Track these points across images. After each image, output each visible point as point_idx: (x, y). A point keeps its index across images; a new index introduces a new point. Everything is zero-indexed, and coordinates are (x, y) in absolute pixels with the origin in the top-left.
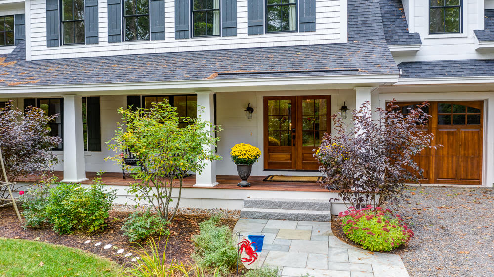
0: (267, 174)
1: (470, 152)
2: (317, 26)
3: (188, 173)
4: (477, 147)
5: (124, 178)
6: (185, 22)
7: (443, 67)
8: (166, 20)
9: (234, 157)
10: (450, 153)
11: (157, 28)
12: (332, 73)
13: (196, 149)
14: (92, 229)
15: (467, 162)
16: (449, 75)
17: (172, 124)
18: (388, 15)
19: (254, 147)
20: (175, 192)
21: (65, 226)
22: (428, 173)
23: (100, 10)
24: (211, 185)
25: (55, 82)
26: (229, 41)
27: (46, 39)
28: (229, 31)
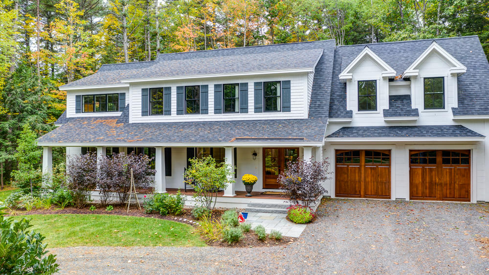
0: (264, 190)
1: (384, 179)
2: (292, 109)
3: (220, 189)
4: (388, 176)
5: (186, 191)
6: (220, 104)
7: (365, 131)
8: (209, 103)
9: (244, 181)
10: (373, 180)
11: (204, 107)
12: (291, 140)
13: (224, 177)
14: (176, 214)
15: (382, 185)
16: (365, 137)
17: (212, 166)
18: (338, 97)
19: (254, 176)
20: (214, 199)
21: (165, 212)
22: (360, 192)
23: (172, 96)
24: (232, 196)
25: (152, 140)
26: (244, 116)
27: (141, 111)
28: (244, 110)
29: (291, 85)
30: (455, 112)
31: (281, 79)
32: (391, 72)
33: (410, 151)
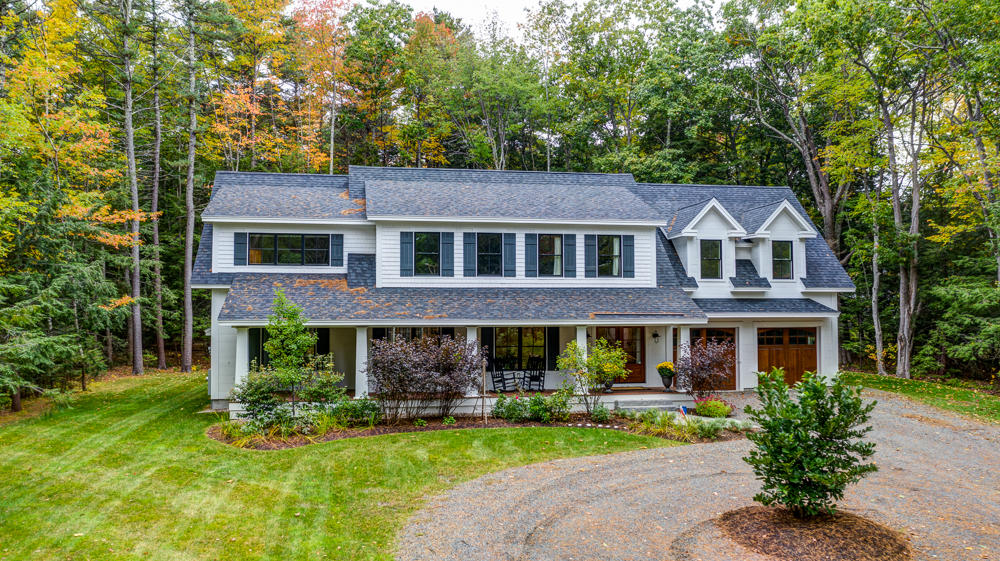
2: (636, 274)
6: (534, 264)
7: (712, 305)
8: (518, 261)
11: (509, 267)
23: (456, 247)
26: (570, 282)
27: (399, 268)
28: (570, 272)
29: (635, 242)
30: (806, 282)
31: (622, 233)
32: (741, 232)
33: (759, 329)
